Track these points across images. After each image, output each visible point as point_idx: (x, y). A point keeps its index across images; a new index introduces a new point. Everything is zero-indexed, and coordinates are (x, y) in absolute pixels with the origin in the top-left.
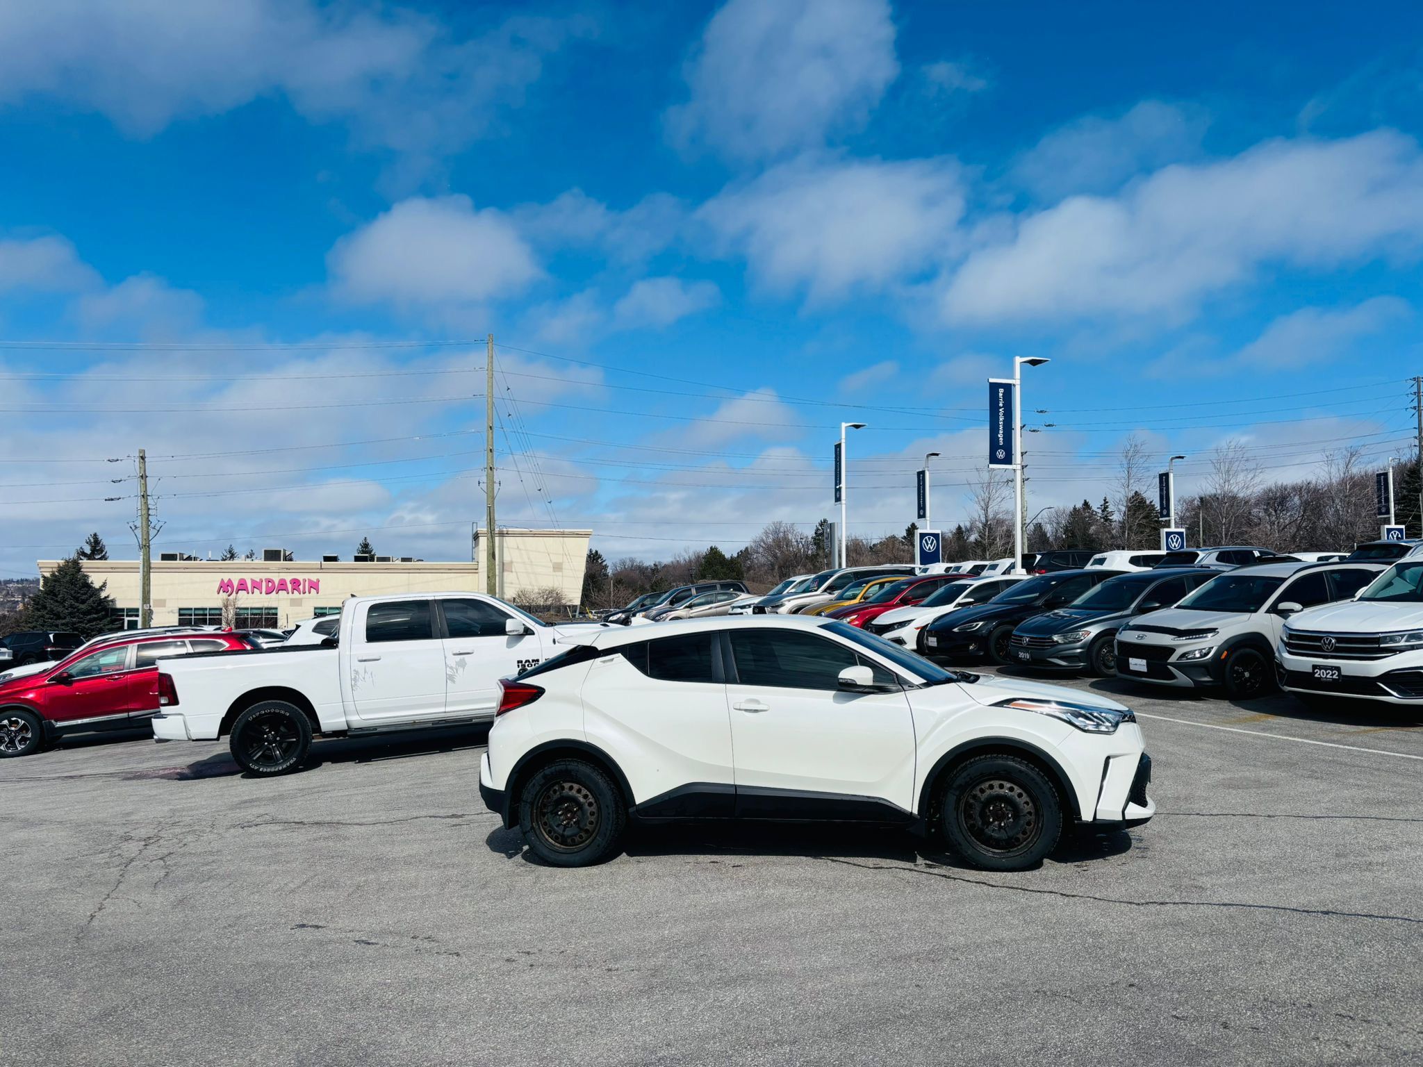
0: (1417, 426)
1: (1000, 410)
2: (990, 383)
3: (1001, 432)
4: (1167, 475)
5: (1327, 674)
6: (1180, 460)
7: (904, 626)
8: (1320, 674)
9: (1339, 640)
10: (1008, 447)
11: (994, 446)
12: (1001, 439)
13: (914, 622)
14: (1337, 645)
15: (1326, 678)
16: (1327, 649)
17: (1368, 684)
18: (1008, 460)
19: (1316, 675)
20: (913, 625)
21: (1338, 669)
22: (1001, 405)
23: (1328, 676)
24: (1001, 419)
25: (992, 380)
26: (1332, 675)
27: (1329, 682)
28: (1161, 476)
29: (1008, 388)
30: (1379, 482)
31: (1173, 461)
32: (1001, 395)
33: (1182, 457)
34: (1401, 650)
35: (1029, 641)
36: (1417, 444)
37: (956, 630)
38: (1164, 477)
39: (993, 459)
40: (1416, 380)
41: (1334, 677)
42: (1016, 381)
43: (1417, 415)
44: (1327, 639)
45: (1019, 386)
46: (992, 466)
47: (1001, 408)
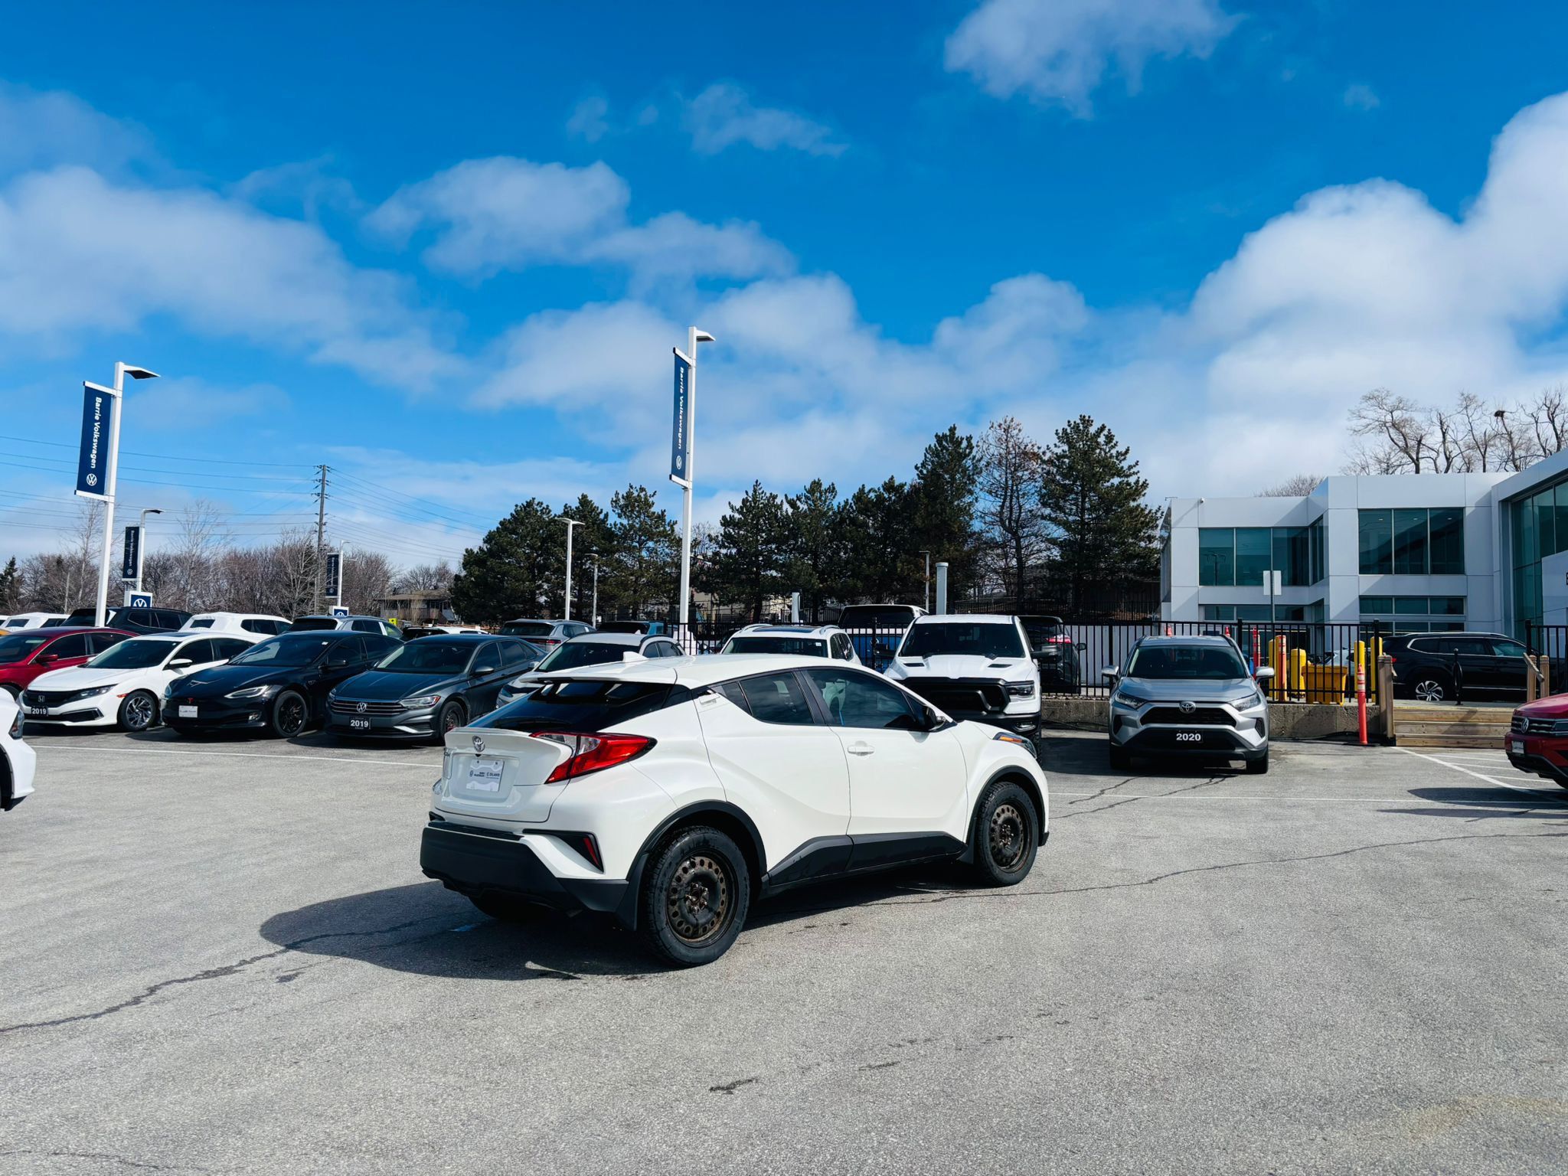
0: (319, 513)
1: (96, 424)
2: (87, 388)
3: (94, 452)
4: (137, 530)
6: (156, 514)
7: (99, 693)
10: (101, 471)
11: (84, 468)
12: (94, 461)
13: (114, 688)
18: (99, 489)
20: (114, 691)
22: (97, 418)
24: (96, 436)
25: (88, 384)
28: (129, 530)
29: (107, 399)
30: (329, 563)
31: (147, 514)
32: (98, 405)
33: (158, 512)
35: (367, 707)
36: (318, 530)
37: (229, 696)
38: (133, 532)
39: (82, 485)
40: (322, 467)
42: (117, 391)
43: (319, 501)
45: (121, 399)
46: (79, 493)
47: (97, 421)
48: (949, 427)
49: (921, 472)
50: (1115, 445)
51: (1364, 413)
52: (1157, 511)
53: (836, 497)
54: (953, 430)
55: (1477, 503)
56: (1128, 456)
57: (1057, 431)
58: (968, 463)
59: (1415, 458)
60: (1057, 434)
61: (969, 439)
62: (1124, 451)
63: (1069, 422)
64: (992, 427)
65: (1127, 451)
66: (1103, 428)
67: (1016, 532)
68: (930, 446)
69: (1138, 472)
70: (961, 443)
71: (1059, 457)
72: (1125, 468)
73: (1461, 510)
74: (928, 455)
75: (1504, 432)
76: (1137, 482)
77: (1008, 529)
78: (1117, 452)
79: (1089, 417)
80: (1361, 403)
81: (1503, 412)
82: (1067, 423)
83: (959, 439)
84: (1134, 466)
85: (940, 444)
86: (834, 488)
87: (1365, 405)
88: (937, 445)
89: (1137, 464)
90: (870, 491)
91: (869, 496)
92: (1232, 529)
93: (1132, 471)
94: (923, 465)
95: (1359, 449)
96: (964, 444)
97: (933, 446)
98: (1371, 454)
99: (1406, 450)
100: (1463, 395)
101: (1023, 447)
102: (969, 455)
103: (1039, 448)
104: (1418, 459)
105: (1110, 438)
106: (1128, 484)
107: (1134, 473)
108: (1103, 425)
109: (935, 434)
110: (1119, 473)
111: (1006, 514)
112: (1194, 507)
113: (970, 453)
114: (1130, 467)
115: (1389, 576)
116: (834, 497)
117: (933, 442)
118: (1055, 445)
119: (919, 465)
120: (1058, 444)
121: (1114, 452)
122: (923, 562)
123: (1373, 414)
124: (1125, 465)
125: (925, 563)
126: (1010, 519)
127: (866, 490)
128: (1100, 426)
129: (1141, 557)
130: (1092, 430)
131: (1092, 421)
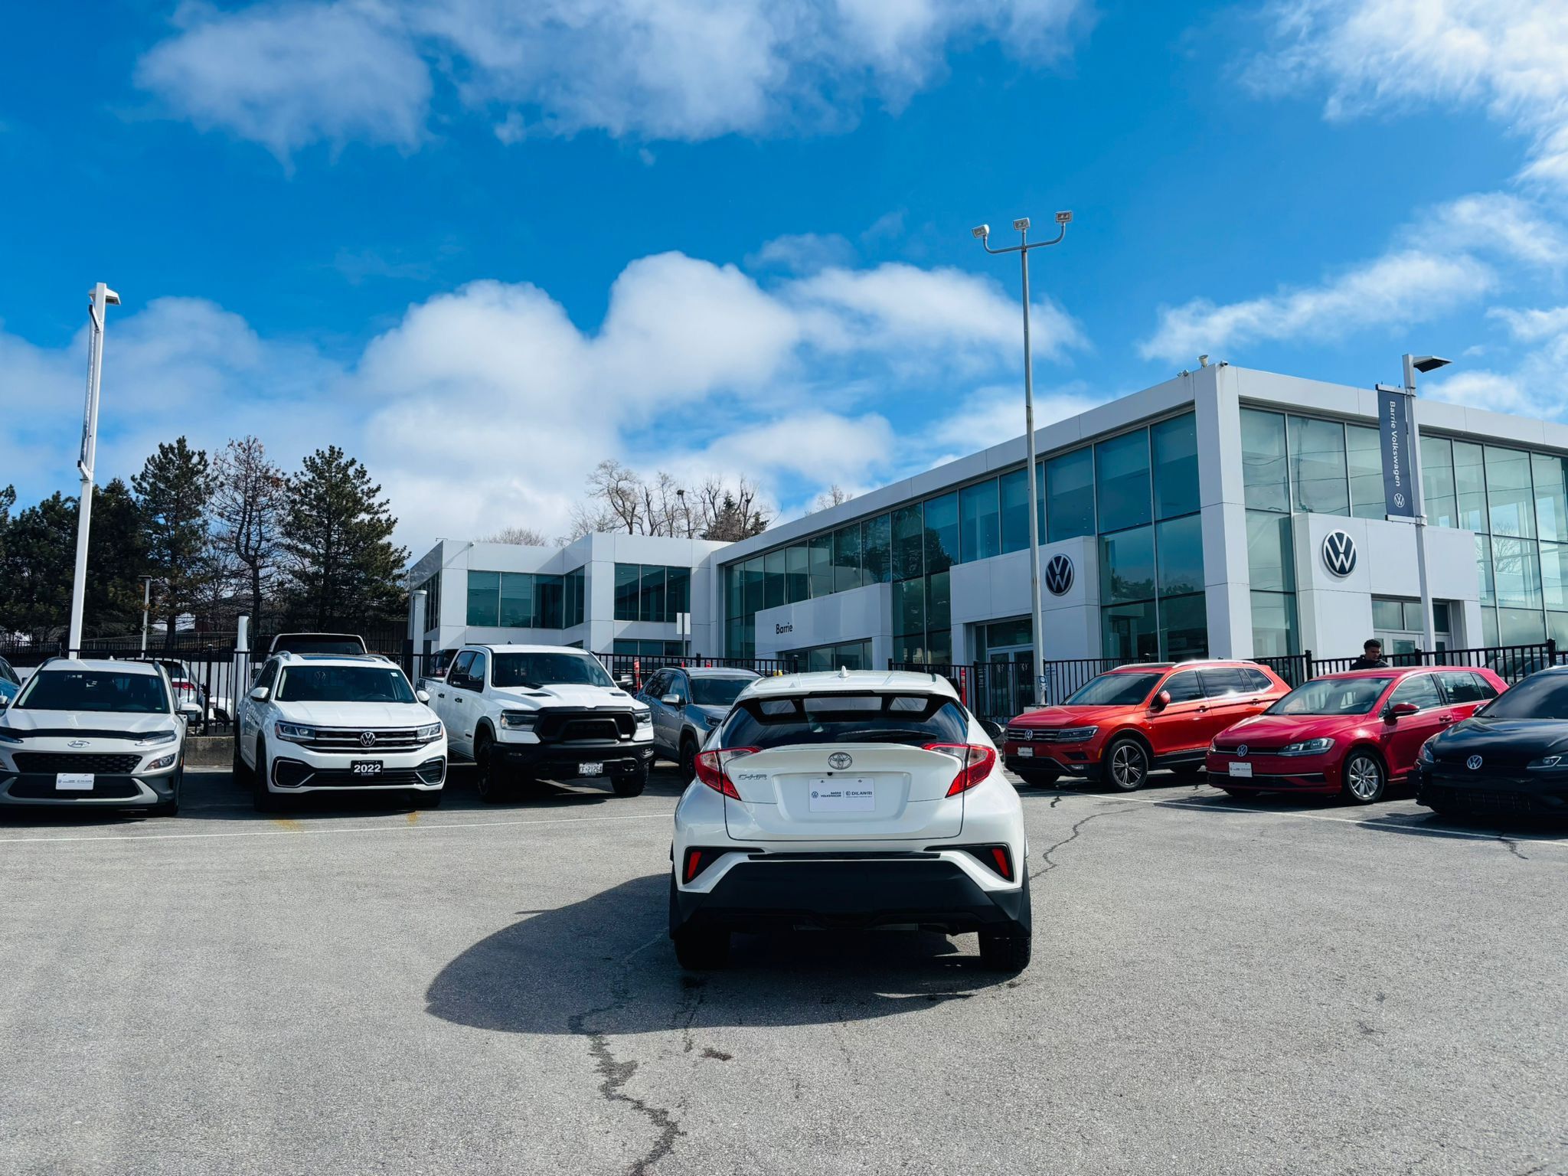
5: (368, 768)
8: (360, 769)
9: (377, 735)
14: (377, 740)
15: (367, 772)
16: (368, 744)
17: (404, 775)
19: (356, 771)
21: (381, 763)
23: (369, 771)
26: (374, 769)
27: (370, 777)
34: (426, 742)
41: (376, 771)
44: (368, 734)
48: (178, 439)
49: (140, 484)
50: (368, 481)
51: (600, 479)
52: (403, 551)
53: (15, 502)
54: (181, 442)
55: (700, 565)
56: (377, 494)
57: (305, 458)
58: (200, 481)
59: (629, 522)
60: (305, 461)
61: (202, 455)
62: (375, 488)
63: (318, 451)
64: (231, 445)
65: (378, 489)
66: (353, 462)
67: (255, 561)
68: (153, 457)
69: (388, 510)
70: (191, 457)
71: (307, 485)
72: (376, 504)
73: (688, 569)
74: (150, 467)
75: (683, 508)
76: (389, 519)
77: (246, 557)
78: (369, 488)
79: (340, 449)
80: (597, 470)
81: (683, 492)
82: (315, 452)
83: (190, 453)
84: (385, 504)
85: (165, 457)
86: (13, 492)
87: (600, 472)
88: (162, 457)
89: (388, 502)
90: (67, 500)
91: (66, 506)
92: (498, 573)
93: (383, 509)
94: (143, 477)
95: (580, 510)
96: (195, 459)
97: (156, 456)
98: (589, 515)
99: (623, 515)
100: (660, 474)
101: (264, 471)
102: (202, 473)
103: (284, 474)
104: (631, 522)
105: (361, 473)
106: (379, 521)
107: (384, 511)
108: (353, 459)
109: (159, 443)
110: (369, 509)
111: (243, 539)
112: (465, 550)
113: (205, 469)
114: (381, 505)
115: (636, 623)
116: (12, 503)
117: (157, 452)
118: (302, 473)
119: (138, 476)
120: (305, 472)
121: (365, 488)
122: (142, 587)
123: (605, 480)
124: (376, 501)
125: (145, 589)
126: (247, 547)
127: (62, 498)
128: (349, 460)
129: (391, 596)
130: (343, 461)
131: (342, 454)
